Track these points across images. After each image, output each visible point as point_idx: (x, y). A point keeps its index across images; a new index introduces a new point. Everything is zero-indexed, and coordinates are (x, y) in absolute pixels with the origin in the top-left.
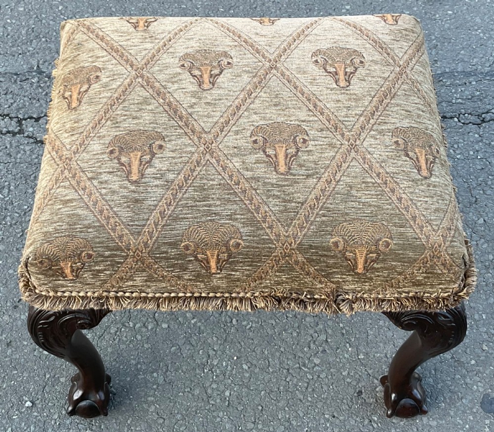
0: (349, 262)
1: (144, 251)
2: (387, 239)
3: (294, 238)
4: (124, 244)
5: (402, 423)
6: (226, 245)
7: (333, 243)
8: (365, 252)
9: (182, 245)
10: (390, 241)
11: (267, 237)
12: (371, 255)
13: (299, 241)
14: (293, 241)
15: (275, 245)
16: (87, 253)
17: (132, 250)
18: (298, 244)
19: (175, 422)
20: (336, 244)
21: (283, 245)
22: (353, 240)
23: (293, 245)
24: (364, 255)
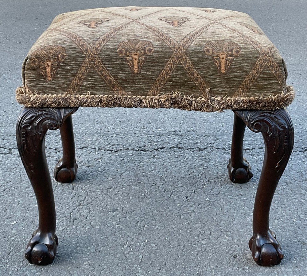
0: (216, 63)
1: (95, 54)
2: (237, 49)
3: (183, 47)
4: (84, 49)
5: (266, 270)
6: (144, 49)
7: (206, 50)
8: (225, 55)
9: (118, 50)
10: (239, 50)
11: (168, 46)
12: (228, 58)
13: (186, 48)
14: (183, 48)
15: (172, 50)
16: (62, 55)
17: (88, 53)
18: (186, 50)
19: (102, 269)
20: (208, 50)
21: (177, 50)
22: (218, 49)
23: (183, 50)
24: (225, 57)
